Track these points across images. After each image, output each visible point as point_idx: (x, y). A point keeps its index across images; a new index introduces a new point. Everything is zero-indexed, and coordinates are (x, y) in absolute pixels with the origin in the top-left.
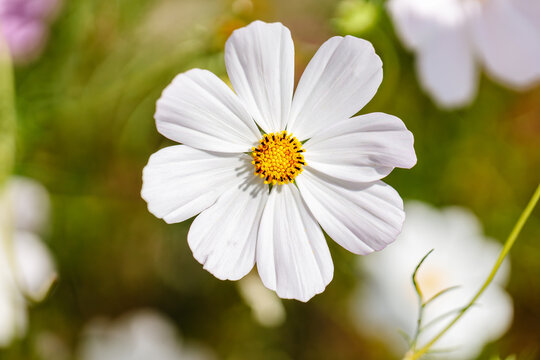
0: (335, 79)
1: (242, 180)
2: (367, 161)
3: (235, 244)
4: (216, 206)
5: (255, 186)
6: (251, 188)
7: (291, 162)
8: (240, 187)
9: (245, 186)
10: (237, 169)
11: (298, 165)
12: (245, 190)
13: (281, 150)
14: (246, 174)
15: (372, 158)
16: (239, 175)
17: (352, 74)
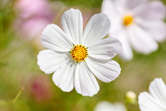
0: (96, 28)
1: (67, 61)
2: (107, 53)
3: (67, 81)
4: (60, 69)
5: (71, 63)
6: (70, 64)
7: (84, 54)
8: (67, 63)
9: (68, 63)
10: (65, 58)
11: (86, 55)
12: (68, 64)
13: (80, 50)
14: (69, 59)
15: (108, 52)
16: (66, 60)
17: (101, 26)
